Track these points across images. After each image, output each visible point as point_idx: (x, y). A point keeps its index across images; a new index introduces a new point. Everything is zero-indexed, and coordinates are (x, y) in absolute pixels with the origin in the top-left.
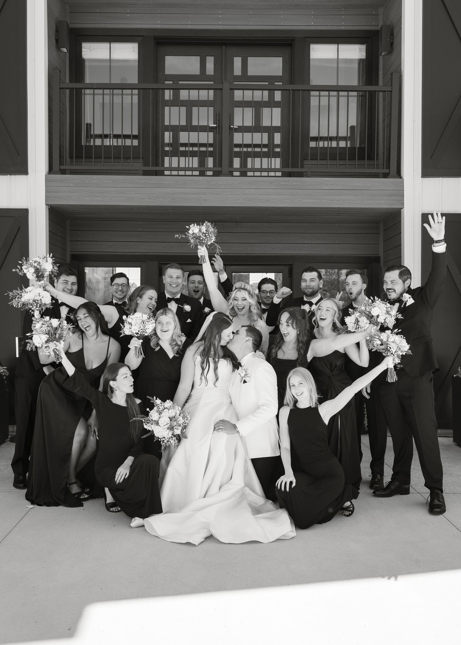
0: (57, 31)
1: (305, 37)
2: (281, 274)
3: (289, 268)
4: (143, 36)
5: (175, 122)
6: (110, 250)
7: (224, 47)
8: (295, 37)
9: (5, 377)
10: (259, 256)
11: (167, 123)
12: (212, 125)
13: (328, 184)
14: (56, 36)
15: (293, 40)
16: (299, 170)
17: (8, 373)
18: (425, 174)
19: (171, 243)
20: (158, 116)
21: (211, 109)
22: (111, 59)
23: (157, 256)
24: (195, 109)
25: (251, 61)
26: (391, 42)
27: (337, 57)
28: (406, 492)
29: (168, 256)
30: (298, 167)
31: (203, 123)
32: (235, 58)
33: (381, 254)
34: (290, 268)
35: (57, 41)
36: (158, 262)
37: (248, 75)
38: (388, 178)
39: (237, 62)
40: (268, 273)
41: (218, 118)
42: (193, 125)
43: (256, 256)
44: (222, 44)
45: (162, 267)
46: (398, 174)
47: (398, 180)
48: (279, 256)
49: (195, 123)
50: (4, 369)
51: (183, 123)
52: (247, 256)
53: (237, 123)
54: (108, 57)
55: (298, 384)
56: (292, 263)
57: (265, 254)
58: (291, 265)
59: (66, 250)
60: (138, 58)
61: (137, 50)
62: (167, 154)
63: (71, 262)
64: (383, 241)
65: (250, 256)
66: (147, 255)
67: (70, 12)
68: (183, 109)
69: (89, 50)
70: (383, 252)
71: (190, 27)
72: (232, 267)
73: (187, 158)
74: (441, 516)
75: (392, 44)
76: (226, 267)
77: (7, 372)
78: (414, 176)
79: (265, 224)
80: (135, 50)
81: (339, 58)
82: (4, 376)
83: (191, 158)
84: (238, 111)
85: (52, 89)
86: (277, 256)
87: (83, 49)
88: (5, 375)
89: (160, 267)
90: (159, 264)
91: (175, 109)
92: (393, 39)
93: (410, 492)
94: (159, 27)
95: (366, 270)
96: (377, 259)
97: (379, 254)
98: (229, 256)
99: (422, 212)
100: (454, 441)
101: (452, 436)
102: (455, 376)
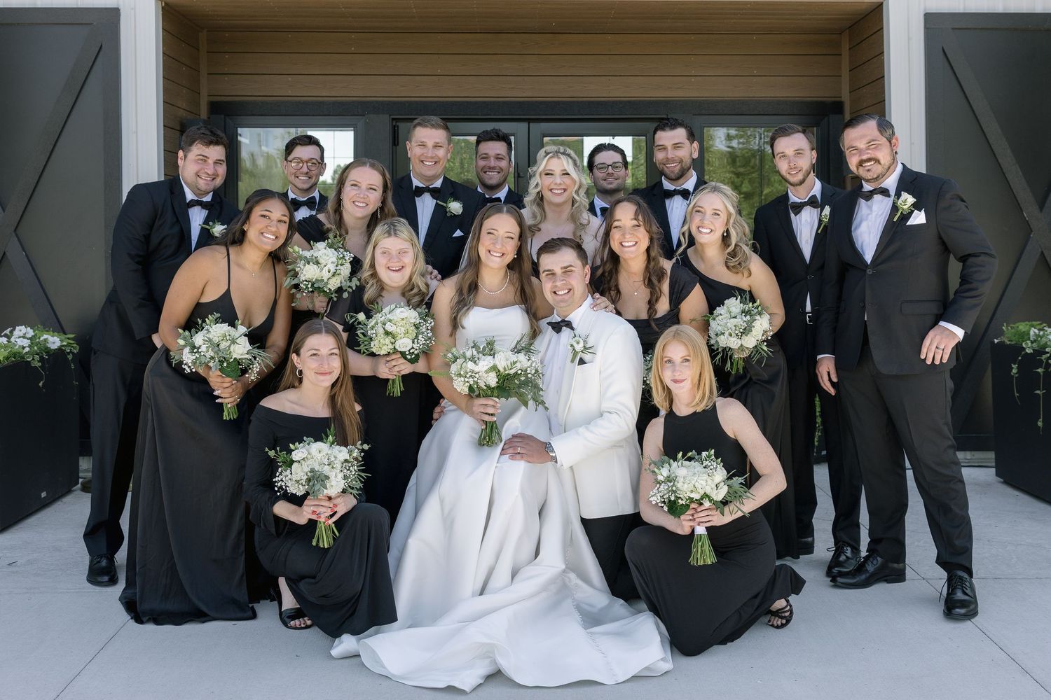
2: (644, 138)
6: (290, 93)
9: (70, 357)
10: (599, 103)
17: (78, 347)
19: (418, 78)
23: (389, 103)
28: (899, 576)
29: (410, 103)
33: (846, 97)
36: (390, 115)
40: (616, 138)
43: (592, 102)
45: (398, 126)
48: (640, 101)
50: (68, 338)
52: (573, 102)
55: (681, 360)
57: (610, 99)
59: (199, 93)
63: (209, 118)
64: (848, 70)
65: (578, 102)
66: (368, 102)
70: (850, 92)
72: (545, 126)
74: (969, 622)
76: (531, 124)
77: (75, 345)
79: (609, 37)
82: (69, 353)
86: (634, 101)
88: (71, 352)
89: (395, 128)
90: (393, 119)
93: (907, 577)
95: (815, 128)
96: (838, 107)
97: (841, 97)
98: (536, 102)
99: (925, 10)
100: (998, 474)
101: (994, 464)
102: (996, 341)
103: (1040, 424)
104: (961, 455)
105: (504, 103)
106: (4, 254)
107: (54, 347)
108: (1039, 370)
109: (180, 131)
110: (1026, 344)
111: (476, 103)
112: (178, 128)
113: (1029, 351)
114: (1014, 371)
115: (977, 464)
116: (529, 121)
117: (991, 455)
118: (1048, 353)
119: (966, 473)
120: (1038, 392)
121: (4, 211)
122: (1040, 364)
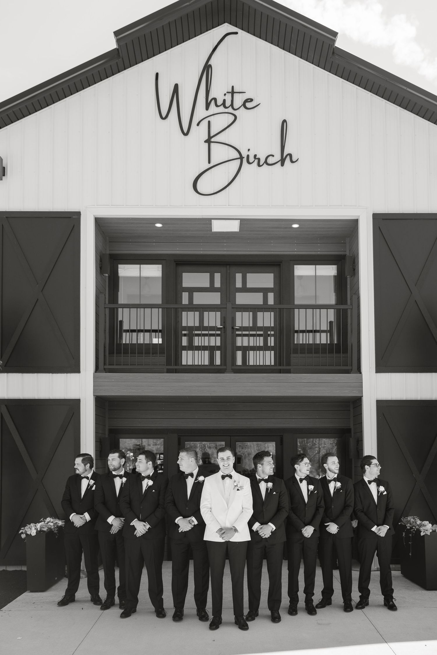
0: (101, 261)
1: (290, 260)
2: (275, 442)
3: (280, 438)
4: (166, 260)
5: (191, 324)
6: (139, 425)
7: (228, 266)
8: (282, 260)
10: (257, 429)
11: (184, 324)
12: (219, 326)
13: (306, 379)
14: (100, 265)
15: (281, 262)
16: (285, 367)
18: (378, 371)
19: (188, 420)
20: (178, 319)
21: (218, 314)
22: (141, 276)
23: (177, 430)
24: (206, 314)
25: (249, 276)
26: (353, 268)
27: (315, 275)
29: (185, 430)
30: (283, 365)
31: (212, 324)
32: (237, 274)
33: (352, 427)
34: (282, 438)
35: (101, 268)
37: (247, 287)
38: (350, 373)
39: (239, 277)
41: (224, 321)
42: (204, 326)
43: (255, 429)
44: (227, 265)
45: (180, 438)
46: (359, 371)
47: (359, 375)
48: (273, 429)
49: (206, 324)
51: (197, 324)
53: (238, 324)
54: (138, 275)
56: (282, 434)
57: (261, 428)
58: (282, 435)
59: (105, 426)
60: (161, 275)
61: (161, 269)
62: (184, 348)
63: (109, 435)
64: (353, 417)
65: (249, 429)
66: (169, 429)
67: (109, 242)
68: (197, 314)
69: (124, 269)
70: (353, 425)
71: (202, 253)
72: (236, 438)
73: (200, 352)
75: (354, 270)
78: (370, 372)
79: (261, 404)
80: (159, 269)
81: (317, 275)
83: (203, 352)
84: (238, 315)
85: (99, 307)
86: (271, 429)
87: (119, 269)
89: (179, 438)
90: (178, 435)
91: (191, 314)
92: (355, 266)
94: (178, 252)
96: (348, 431)
97: (350, 427)
98: (233, 429)
99: (377, 399)
100: (402, 573)
101: (400, 569)
102: (399, 524)
103: (410, 554)
104: (391, 566)
105: (221, 429)
106: (38, 489)
107: (60, 525)
108: (410, 535)
109: (100, 442)
110: (408, 525)
111: (210, 429)
112: (99, 441)
113: (408, 528)
114: (404, 535)
115: (397, 569)
116: (230, 436)
117: (399, 566)
118: (413, 529)
119: (393, 573)
120: (410, 543)
121: (38, 474)
122: (410, 532)
